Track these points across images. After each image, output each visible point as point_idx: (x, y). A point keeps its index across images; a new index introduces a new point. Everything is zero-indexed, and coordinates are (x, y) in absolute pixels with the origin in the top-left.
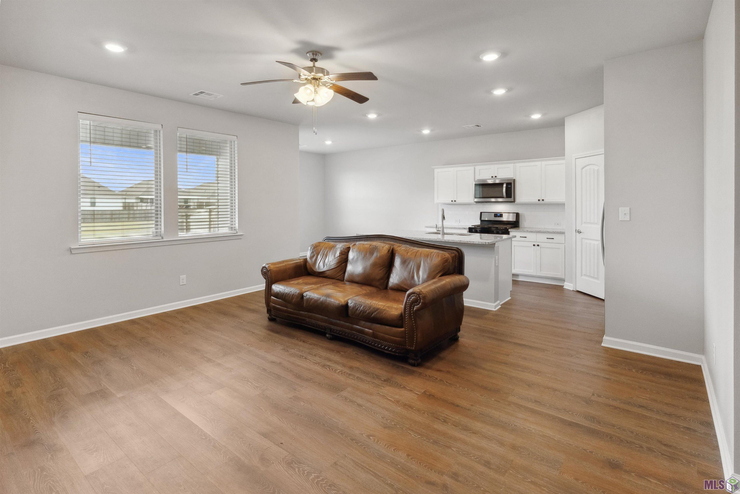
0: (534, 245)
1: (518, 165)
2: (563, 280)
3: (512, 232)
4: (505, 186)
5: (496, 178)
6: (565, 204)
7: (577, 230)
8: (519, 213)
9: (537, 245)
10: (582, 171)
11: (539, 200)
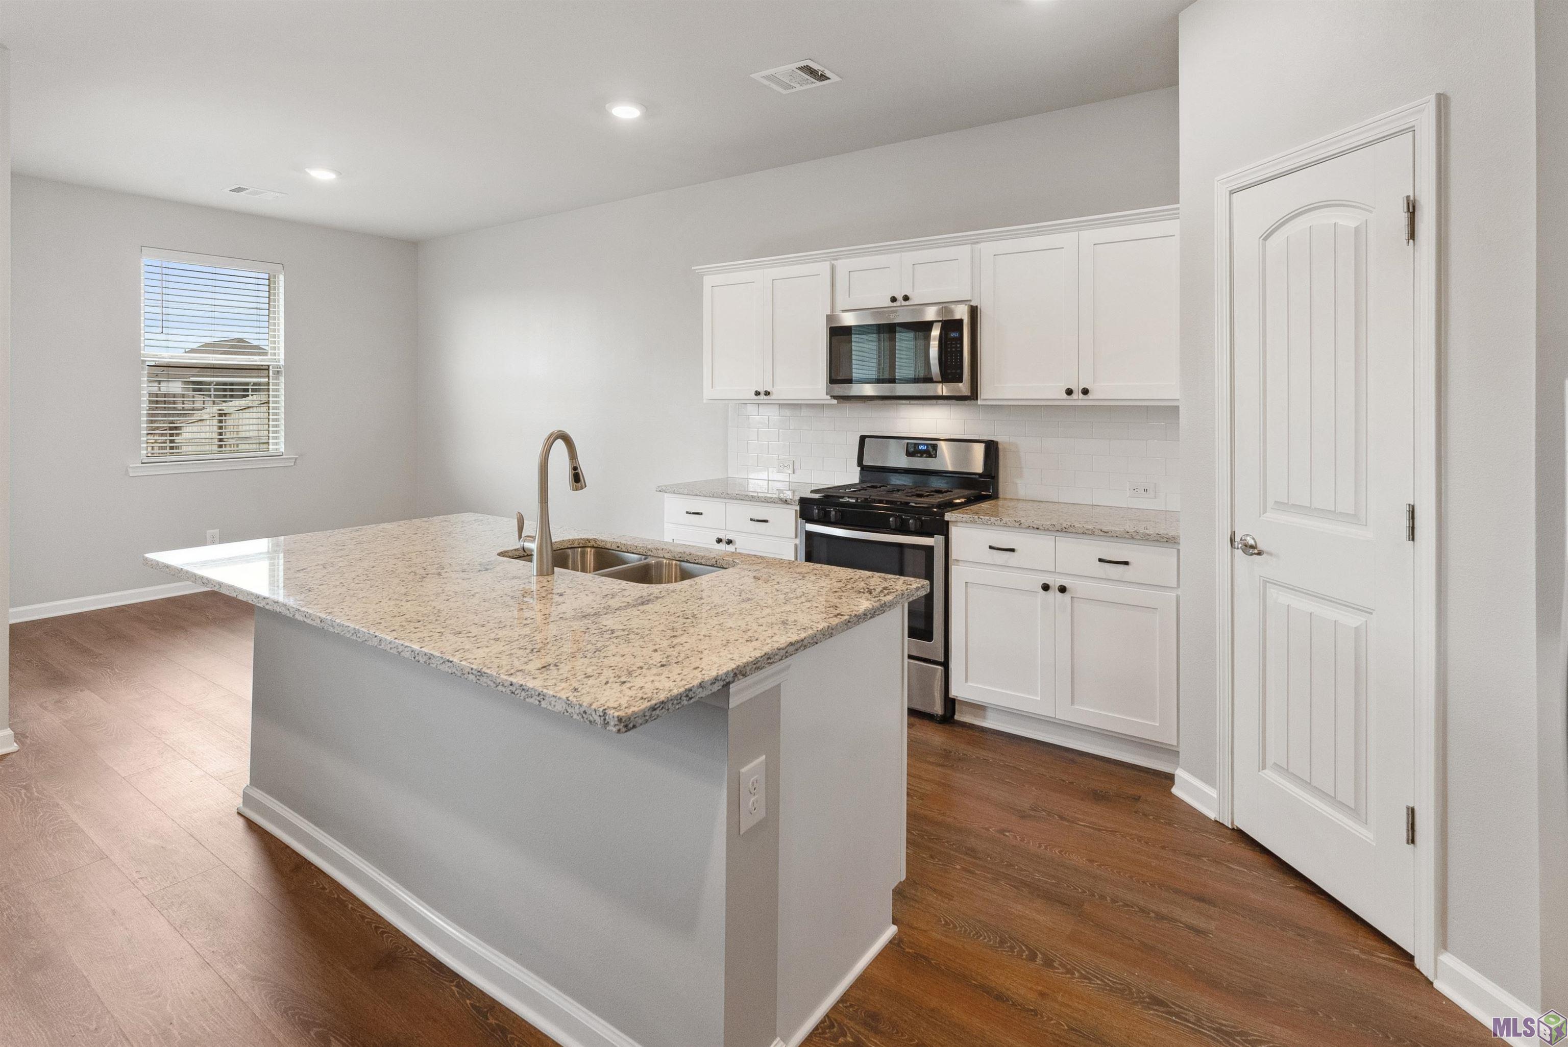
0: (1046, 587)
1: (988, 248)
2: (1172, 753)
3: (959, 524)
4: (936, 332)
5: (907, 303)
6: (1178, 407)
7: (1237, 539)
8: (997, 443)
9: (1057, 586)
10: (1264, 246)
11: (1069, 392)
